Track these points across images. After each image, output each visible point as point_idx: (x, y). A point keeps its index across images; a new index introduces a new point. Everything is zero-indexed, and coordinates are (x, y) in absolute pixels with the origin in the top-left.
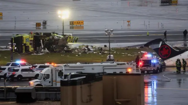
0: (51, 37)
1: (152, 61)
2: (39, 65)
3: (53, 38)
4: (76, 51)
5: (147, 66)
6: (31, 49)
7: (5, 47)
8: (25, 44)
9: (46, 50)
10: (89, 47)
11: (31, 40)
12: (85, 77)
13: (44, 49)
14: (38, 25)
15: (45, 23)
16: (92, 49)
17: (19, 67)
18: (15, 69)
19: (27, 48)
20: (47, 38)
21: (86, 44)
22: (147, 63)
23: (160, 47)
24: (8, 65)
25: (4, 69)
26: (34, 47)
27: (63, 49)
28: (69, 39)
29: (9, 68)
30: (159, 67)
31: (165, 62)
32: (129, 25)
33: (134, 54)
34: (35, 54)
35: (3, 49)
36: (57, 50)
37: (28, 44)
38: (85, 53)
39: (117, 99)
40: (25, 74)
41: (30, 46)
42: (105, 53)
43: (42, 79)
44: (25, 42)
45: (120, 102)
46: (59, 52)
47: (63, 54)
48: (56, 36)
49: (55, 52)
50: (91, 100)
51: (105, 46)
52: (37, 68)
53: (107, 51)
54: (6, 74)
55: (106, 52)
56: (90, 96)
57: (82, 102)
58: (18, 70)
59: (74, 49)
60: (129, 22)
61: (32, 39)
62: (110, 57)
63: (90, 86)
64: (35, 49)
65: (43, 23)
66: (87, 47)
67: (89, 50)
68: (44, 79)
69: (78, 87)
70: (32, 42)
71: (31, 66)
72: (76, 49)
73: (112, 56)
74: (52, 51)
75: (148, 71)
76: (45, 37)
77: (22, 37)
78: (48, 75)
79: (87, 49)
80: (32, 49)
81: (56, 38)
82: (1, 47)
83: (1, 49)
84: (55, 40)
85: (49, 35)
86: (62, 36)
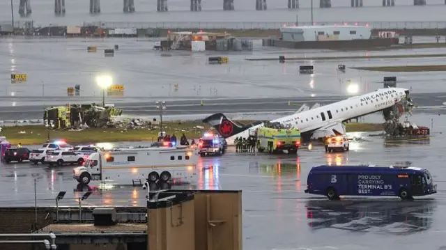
0: (91, 110)
1: (213, 142)
2: (81, 147)
3: (93, 111)
4: (121, 125)
5: (208, 147)
6: (68, 124)
7: (37, 120)
8: (60, 119)
9: (86, 125)
10: (136, 121)
11: (68, 114)
12: (175, 196)
13: (83, 124)
14: (70, 90)
15: (78, 88)
16: (138, 124)
17: (58, 149)
18: (55, 151)
19: (63, 122)
20: (86, 111)
21: (132, 117)
22: (208, 143)
23: (221, 122)
24: (45, 146)
25: (42, 152)
26: (71, 122)
27: (105, 124)
28: (111, 112)
29: (47, 151)
30: (222, 148)
31: (227, 140)
32: (176, 90)
33: (188, 130)
34: (72, 130)
35: (34, 123)
36: (98, 125)
37: (64, 118)
38: (131, 128)
39: (211, 220)
40: (66, 158)
41: (67, 121)
42: (155, 129)
43: (89, 167)
44: (60, 115)
45: (214, 223)
46: (101, 127)
47: (106, 129)
48: (97, 109)
49: (96, 127)
50: (181, 222)
51: (155, 120)
52: (80, 150)
53: (157, 125)
54: (44, 158)
55: (156, 127)
56: (180, 218)
57: (173, 226)
58: (57, 154)
59: (118, 124)
60: (176, 86)
61: (69, 112)
62: (162, 134)
63: (181, 206)
64: (72, 124)
65: (76, 88)
66: (133, 121)
67: (135, 124)
68: (91, 166)
69: (168, 209)
70: (69, 116)
71: (72, 148)
72: (120, 123)
73: (164, 132)
74: (92, 126)
75: (208, 153)
76: (83, 110)
77: (57, 109)
78: (96, 161)
79: (132, 123)
80: (70, 124)
81: (96, 110)
82: (32, 120)
83: (32, 122)
84: (96, 113)
85: (89, 106)
86: (104, 109)
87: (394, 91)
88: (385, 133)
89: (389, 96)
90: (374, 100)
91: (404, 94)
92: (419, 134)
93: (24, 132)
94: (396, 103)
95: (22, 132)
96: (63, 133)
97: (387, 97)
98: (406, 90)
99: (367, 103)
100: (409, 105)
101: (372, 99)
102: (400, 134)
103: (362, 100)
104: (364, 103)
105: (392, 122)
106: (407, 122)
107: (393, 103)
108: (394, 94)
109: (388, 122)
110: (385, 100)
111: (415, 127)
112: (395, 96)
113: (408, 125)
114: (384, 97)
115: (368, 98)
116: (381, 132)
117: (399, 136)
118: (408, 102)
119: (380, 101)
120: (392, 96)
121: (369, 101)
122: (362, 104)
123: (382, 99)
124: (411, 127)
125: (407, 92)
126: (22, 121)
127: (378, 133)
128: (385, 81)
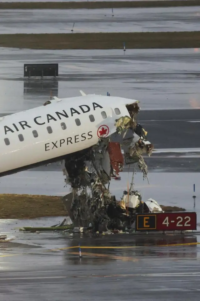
87: (96, 105)
88: (70, 222)
89: (84, 118)
90: (42, 130)
91: (125, 112)
92: (164, 228)
94: (102, 140)
97: (78, 122)
98: (131, 102)
99: (21, 138)
100: (140, 145)
101: (35, 127)
102: (112, 227)
103: (7, 129)
104: (13, 137)
105: (89, 191)
106: (134, 193)
107: (95, 140)
108: (97, 113)
109: (79, 192)
110: (72, 130)
111: (154, 206)
112: (99, 120)
113: (135, 202)
114: (70, 121)
115: (24, 125)
116: (58, 221)
117: (109, 232)
118: (136, 137)
119: (59, 134)
120: (92, 119)
121: (27, 133)
122: (7, 142)
123: (64, 126)
124: (143, 207)
125: (132, 108)
127: (49, 223)
128: (26, 74)
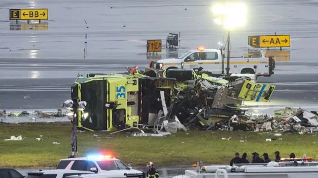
0: (191, 84)
3: (198, 86)
4: (268, 126)
6: (132, 119)
7: (55, 111)
8: (113, 105)
9: (177, 123)
11: (132, 93)
13: (171, 119)
14: (153, 46)
15: (173, 41)
16: (313, 122)
17: (94, 171)
19: (119, 114)
20: (180, 87)
21: (296, 106)
24: (63, 165)
26: (139, 114)
27: (226, 121)
28: (244, 90)
29: (65, 176)
34: (143, 133)
36: (209, 122)
37: (122, 103)
38: (293, 131)
41: (129, 110)
44: (112, 97)
46: (216, 127)
47: (227, 134)
48: (207, 82)
49: (203, 129)
59: (259, 122)
61: (136, 88)
64: (144, 119)
65: (168, 41)
66: (300, 114)
67: (305, 123)
70: (134, 98)
74: (194, 125)
76: (174, 83)
77: (105, 82)
79: (298, 120)
80: (136, 118)
81: (206, 86)
82: (45, 111)
83: (45, 116)
84: (204, 93)
85: (186, 76)
86: (225, 82)
93: (20, 138)
95: (13, 138)
96: (119, 142)
126: (17, 113)
